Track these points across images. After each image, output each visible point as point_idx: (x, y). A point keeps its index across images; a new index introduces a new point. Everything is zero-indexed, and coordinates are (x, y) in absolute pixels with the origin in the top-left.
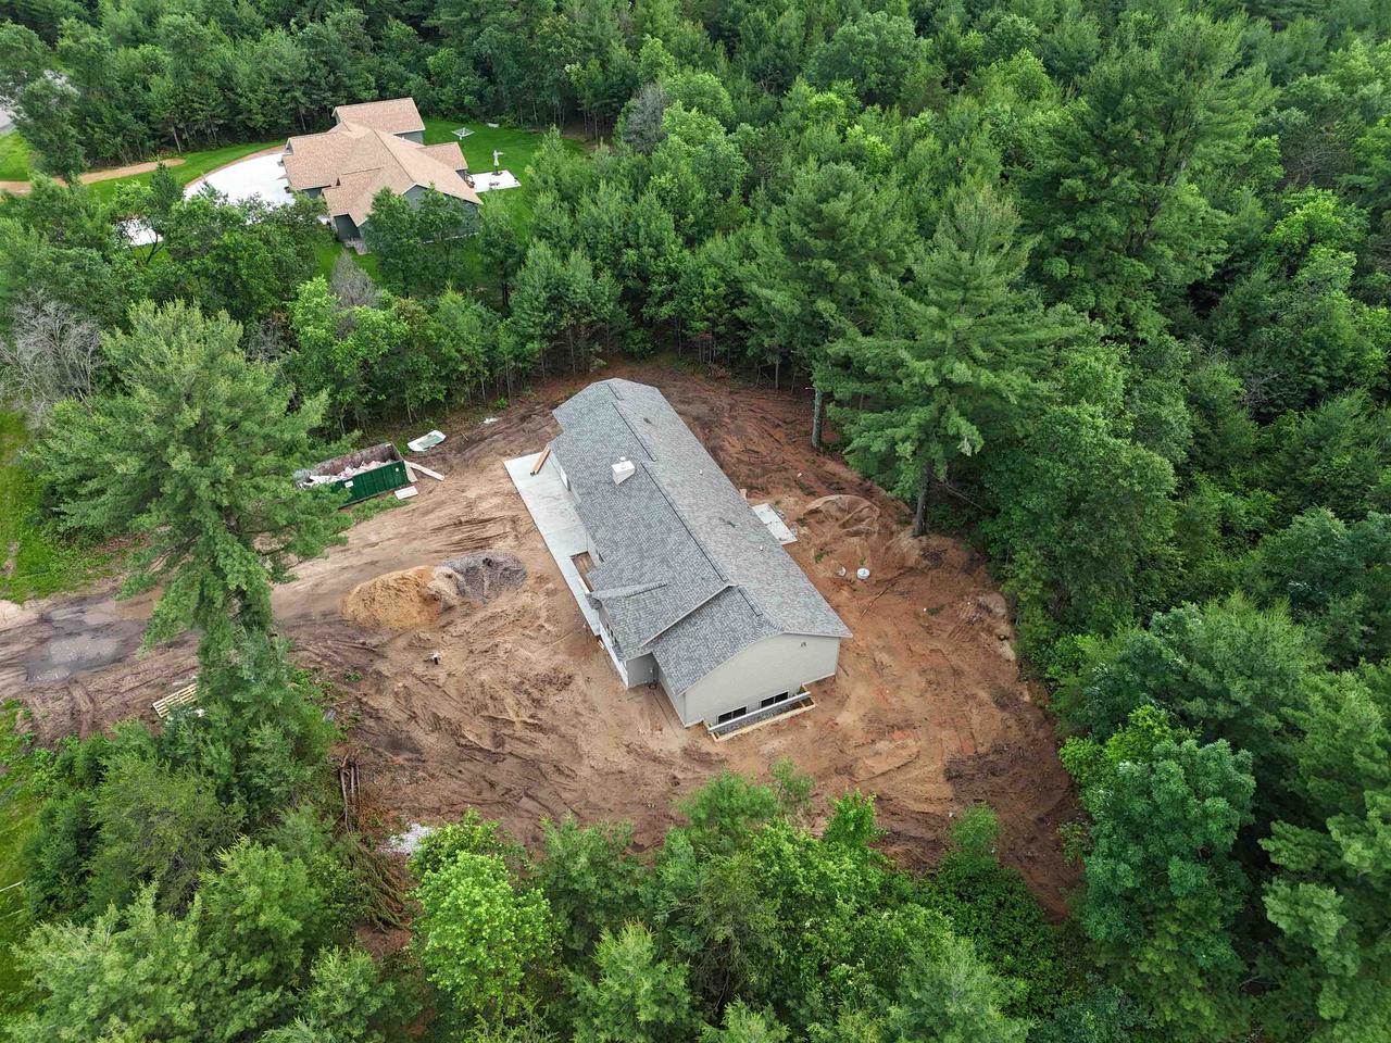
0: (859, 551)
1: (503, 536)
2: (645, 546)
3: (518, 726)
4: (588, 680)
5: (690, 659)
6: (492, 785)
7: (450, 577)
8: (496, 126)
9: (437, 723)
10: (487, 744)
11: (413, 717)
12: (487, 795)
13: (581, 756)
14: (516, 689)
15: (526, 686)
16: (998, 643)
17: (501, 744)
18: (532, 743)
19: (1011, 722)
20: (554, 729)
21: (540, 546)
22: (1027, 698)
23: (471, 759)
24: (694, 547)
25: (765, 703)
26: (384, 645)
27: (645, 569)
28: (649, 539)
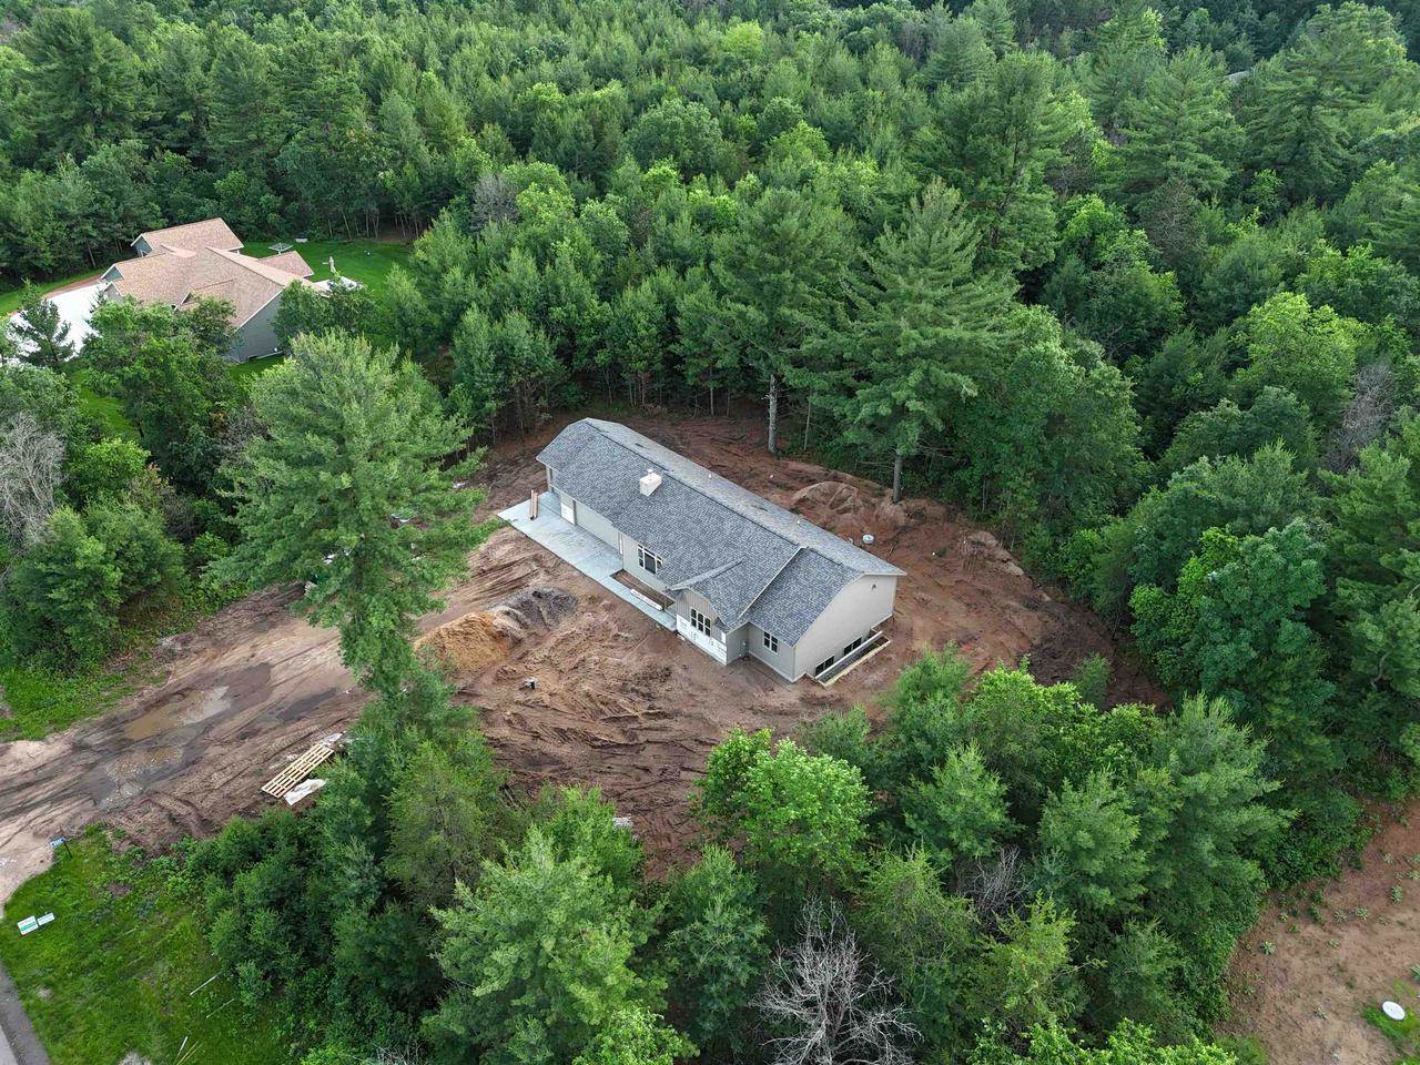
0: (855, 523)
1: (534, 574)
2: (703, 538)
3: (641, 719)
4: (685, 668)
5: (791, 615)
6: (646, 770)
7: (508, 613)
8: (304, 240)
9: (563, 735)
10: (621, 740)
11: (537, 736)
12: (646, 778)
13: (714, 727)
14: (622, 690)
15: (631, 686)
16: (1003, 566)
17: (635, 737)
18: (663, 729)
19: (1046, 618)
20: (677, 713)
21: (575, 574)
22: (1048, 599)
23: (614, 755)
24: (753, 527)
25: (847, 650)
26: (472, 686)
27: (712, 557)
28: (703, 531)
